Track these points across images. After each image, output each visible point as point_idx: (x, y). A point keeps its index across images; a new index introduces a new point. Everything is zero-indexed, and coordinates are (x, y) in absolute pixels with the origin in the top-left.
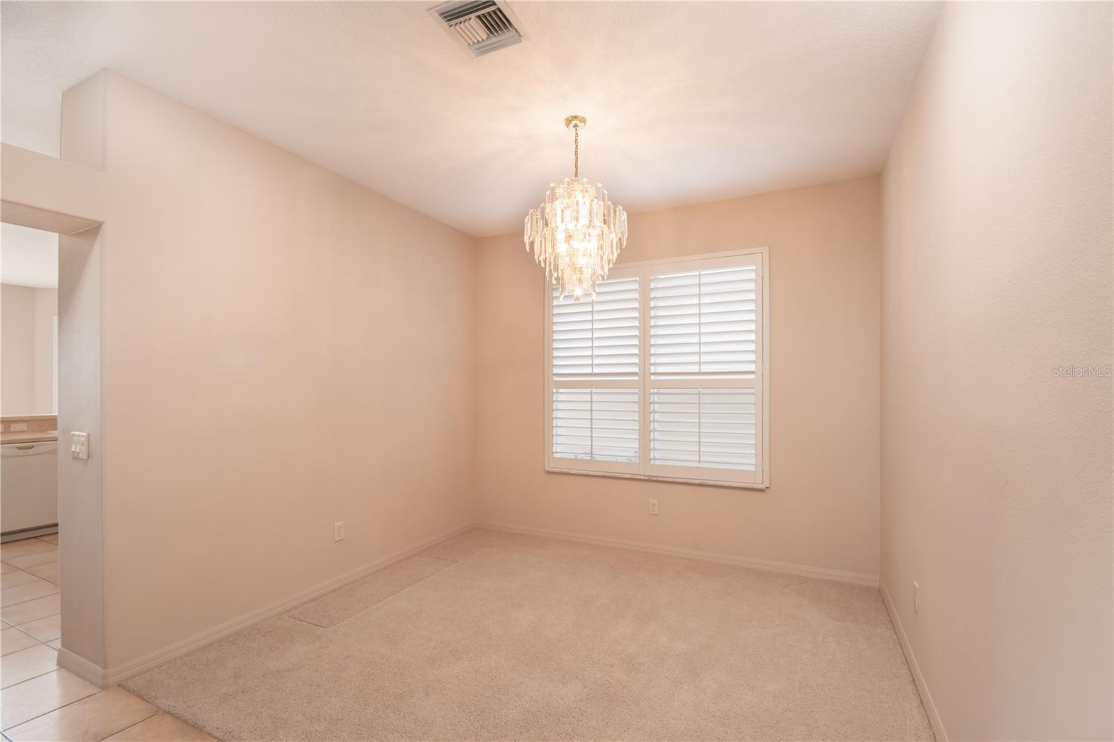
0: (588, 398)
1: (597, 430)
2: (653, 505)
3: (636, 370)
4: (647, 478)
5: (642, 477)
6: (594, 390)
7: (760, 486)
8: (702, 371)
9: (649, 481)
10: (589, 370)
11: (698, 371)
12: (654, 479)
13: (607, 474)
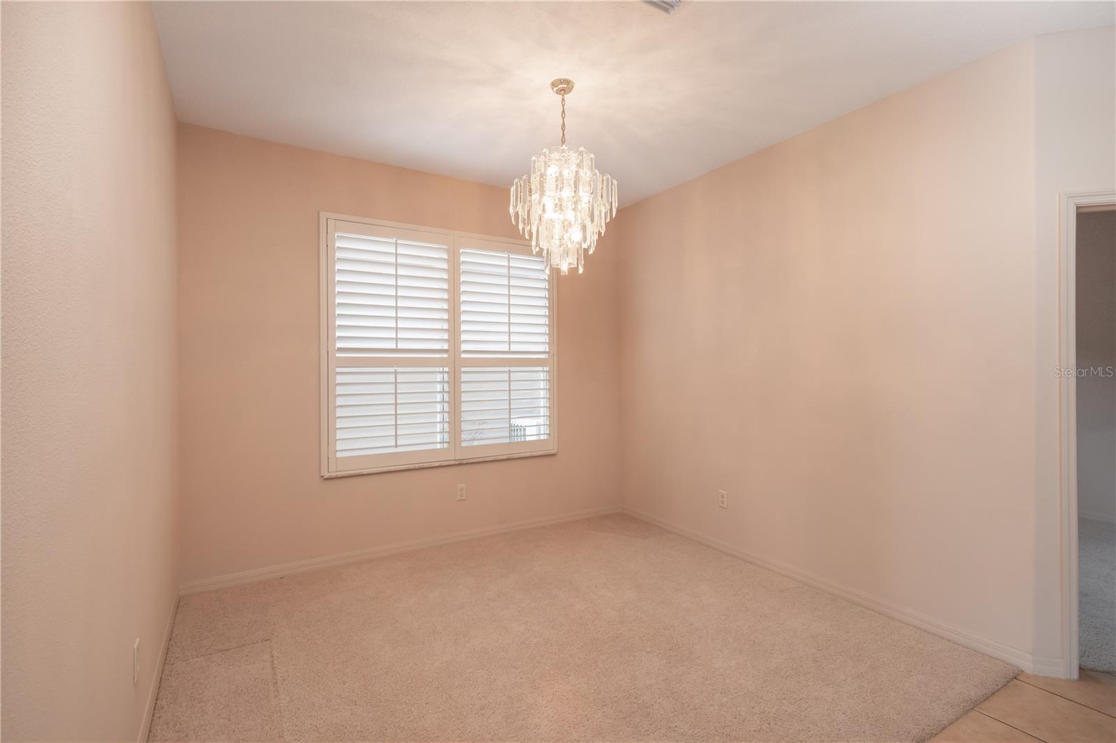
0: (391, 378)
1: (402, 416)
2: (462, 490)
3: (446, 346)
4: (457, 463)
5: (453, 463)
6: (399, 370)
7: (553, 452)
8: (512, 350)
9: (460, 464)
10: (392, 345)
11: (508, 350)
12: (465, 462)
13: (411, 467)
